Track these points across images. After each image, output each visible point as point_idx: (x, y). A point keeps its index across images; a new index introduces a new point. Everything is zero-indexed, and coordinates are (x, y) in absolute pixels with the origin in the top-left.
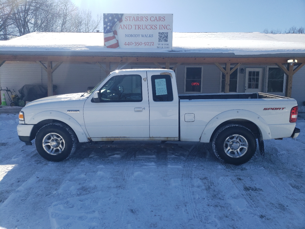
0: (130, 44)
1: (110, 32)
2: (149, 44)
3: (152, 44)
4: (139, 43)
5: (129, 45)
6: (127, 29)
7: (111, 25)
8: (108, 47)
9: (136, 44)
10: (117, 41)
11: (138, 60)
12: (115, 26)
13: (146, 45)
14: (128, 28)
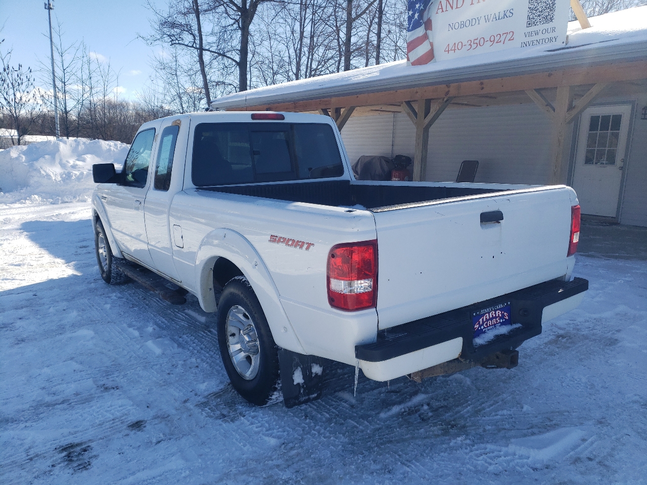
0: (456, 48)
1: (419, 25)
2: (502, 39)
3: (509, 36)
4: (477, 41)
5: (455, 50)
6: (452, 8)
7: (422, 7)
8: (414, 64)
9: (470, 45)
10: (432, 44)
11: (483, 88)
12: (429, 9)
13: (495, 42)
14: (455, 6)
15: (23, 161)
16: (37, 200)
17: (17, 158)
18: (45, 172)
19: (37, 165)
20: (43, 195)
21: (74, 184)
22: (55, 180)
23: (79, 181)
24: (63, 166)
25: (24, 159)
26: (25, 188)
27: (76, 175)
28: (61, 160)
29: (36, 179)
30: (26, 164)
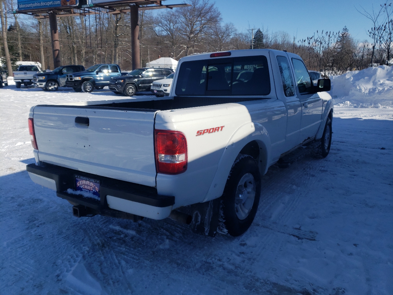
15: (351, 80)
16: (348, 104)
17: (348, 79)
18: (360, 87)
19: (357, 83)
20: (353, 101)
21: (375, 95)
22: (364, 93)
23: (380, 94)
24: (375, 83)
25: (352, 79)
26: (345, 97)
27: (379, 90)
28: (375, 80)
29: (353, 91)
30: (352, 82)
